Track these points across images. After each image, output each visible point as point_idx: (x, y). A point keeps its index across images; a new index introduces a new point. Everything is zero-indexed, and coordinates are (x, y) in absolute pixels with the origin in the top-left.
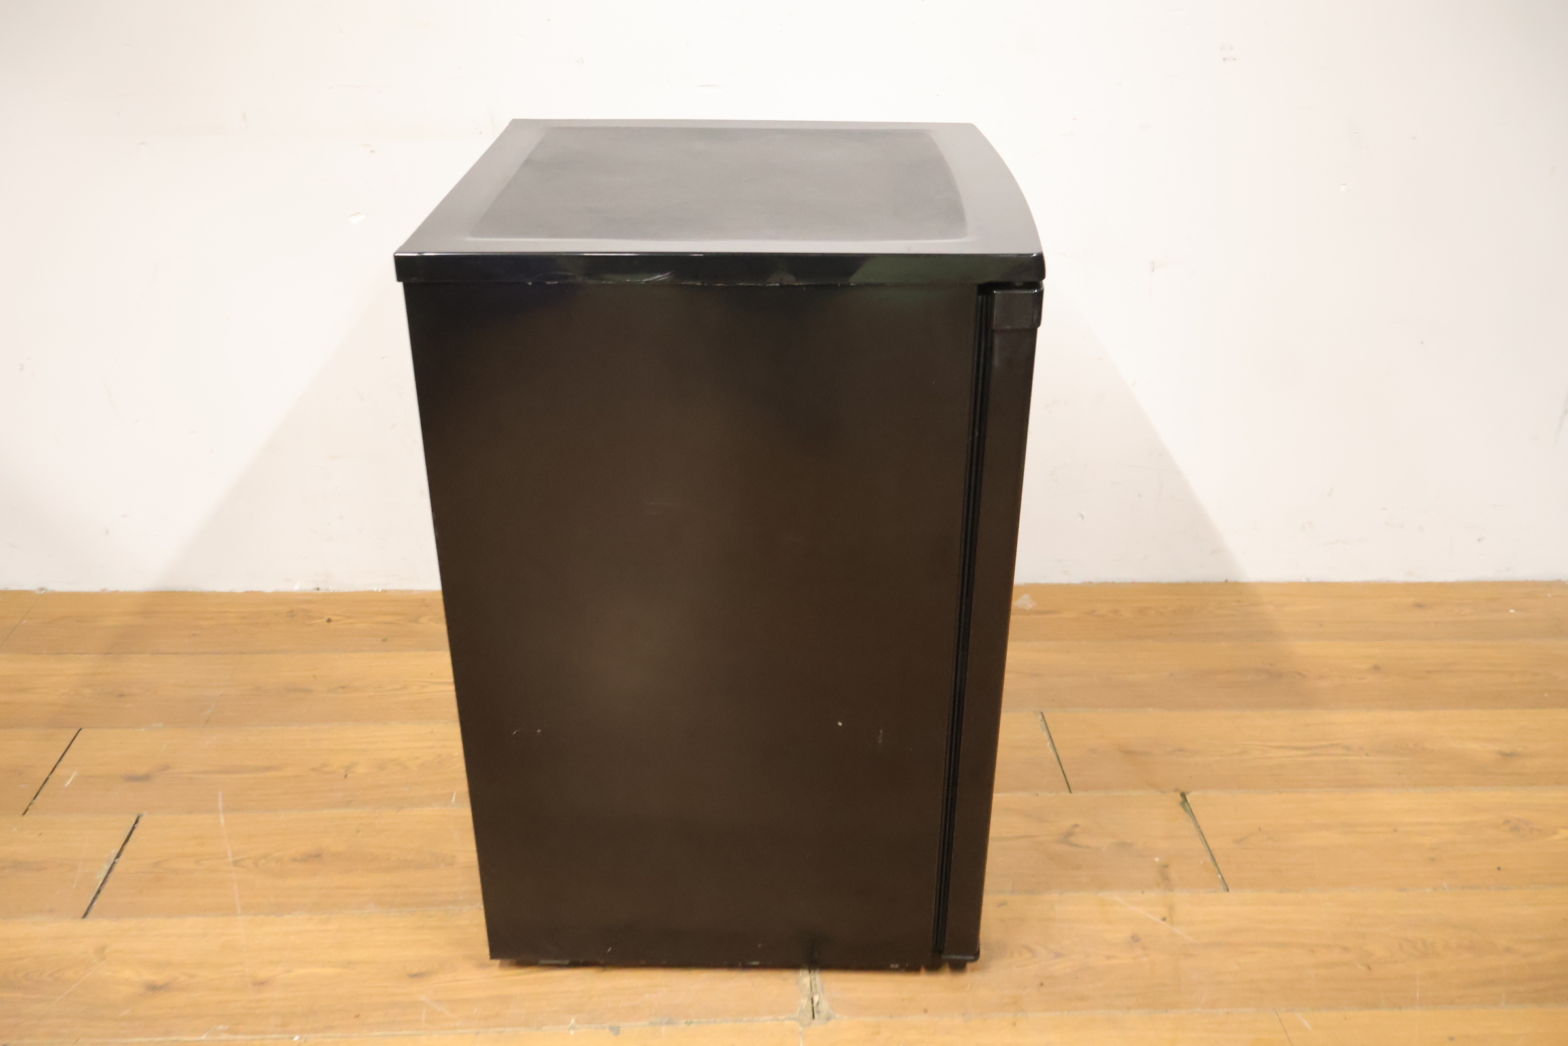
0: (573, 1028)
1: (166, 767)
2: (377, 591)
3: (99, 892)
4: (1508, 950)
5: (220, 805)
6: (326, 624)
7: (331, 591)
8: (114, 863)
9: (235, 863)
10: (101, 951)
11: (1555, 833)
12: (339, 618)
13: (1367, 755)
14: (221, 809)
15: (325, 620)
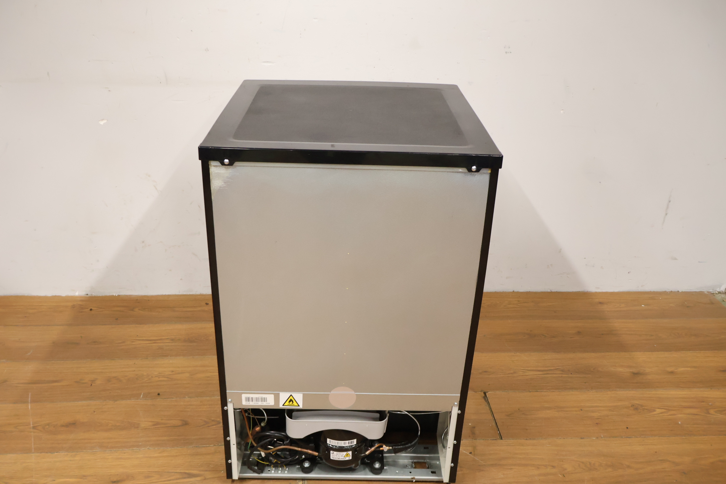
1: (5, 381)
2: (116, 296)
4: (629, 467)
5: (30, 399)
6: (90, 311)
7: (93, 296)
9: (34, 428)
11: (655, 411)
12: (95, 308)
13: (571, 374)
14: (29, 401)
15: (89, 309)
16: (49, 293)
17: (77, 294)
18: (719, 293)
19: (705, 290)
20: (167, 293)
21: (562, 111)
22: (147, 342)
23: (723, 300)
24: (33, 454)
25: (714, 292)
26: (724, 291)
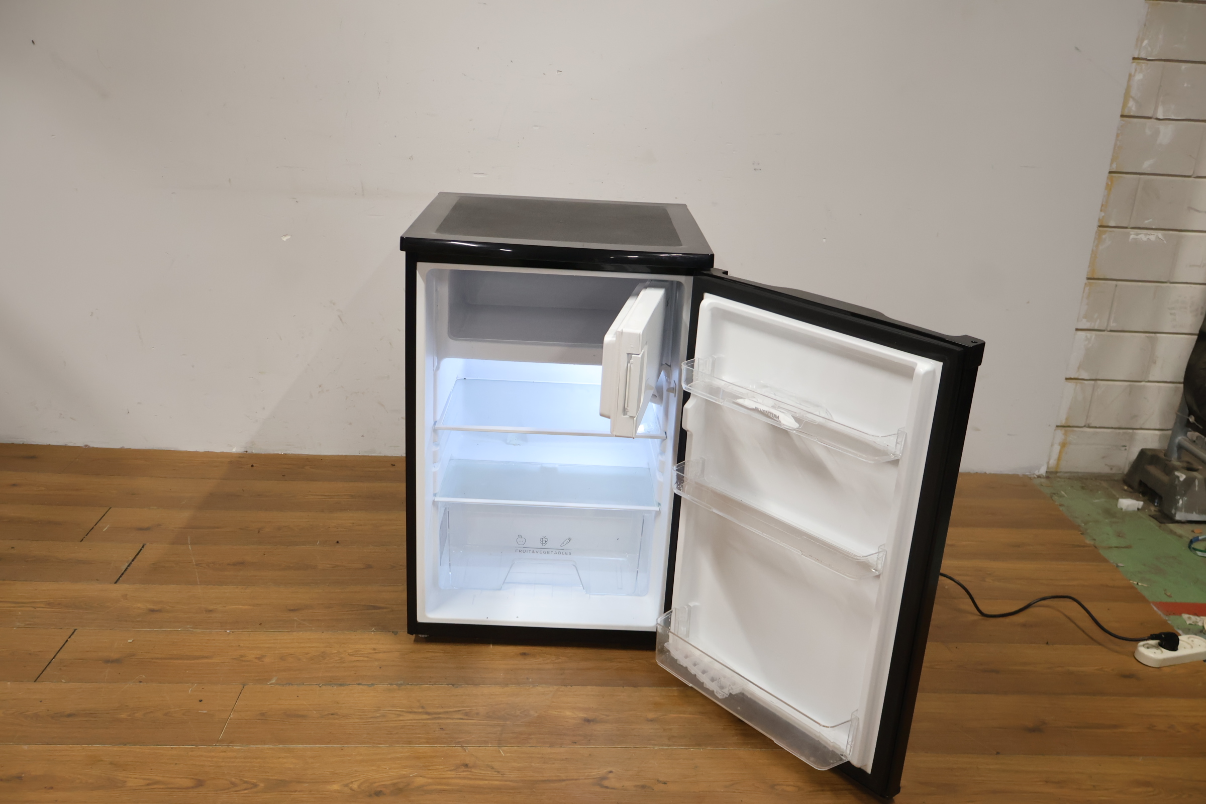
0: (373, 631)
1: (159, 525)
2: (281, 454)
3: (123, 574)
5: (189, 541)
7: (254, 453)
8: (131, 563)
9: (197, 565)
10: (125, 596)
12: (258, 465)
14: (189, 543)
15: (250, 466)
16: (200, 448)
17: (234, 450)
18: (1039, 477)
19: (1020, 473)
20: (344, 454)
21: (824, 240)
22: (324, 497)
23: (1042, 485)
24: (199, 586)
25: (1032, 476)
26: (1044, 475)
